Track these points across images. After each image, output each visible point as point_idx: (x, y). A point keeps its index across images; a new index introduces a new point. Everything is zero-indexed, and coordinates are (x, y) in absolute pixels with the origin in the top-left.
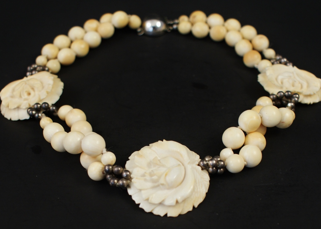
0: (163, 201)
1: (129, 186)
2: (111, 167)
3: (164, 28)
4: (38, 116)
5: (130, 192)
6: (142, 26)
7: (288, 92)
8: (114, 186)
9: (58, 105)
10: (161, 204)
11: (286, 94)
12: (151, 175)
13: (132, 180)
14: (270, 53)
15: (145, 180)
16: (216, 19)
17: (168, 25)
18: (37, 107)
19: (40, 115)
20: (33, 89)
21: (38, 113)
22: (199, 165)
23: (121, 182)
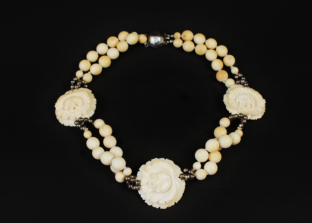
0: (159, 201)
1: (139, 189)
2: (129, 178)
3: (162, 41)
4: (82, 129)
5: (140, 192)
6: (148, 41)
7: (241, 114)
8: (131, 189)
9: (94, 118)
10: (158, 202)
11: (240, 116)
12: (152, 184)
13: (141, 187)
14: (235, 70)
15: (148, 187)
16: (200, 38)
17: (166, 40)
18: (81, 120)
19: (83, 128)
20: (77, 105)
21: (82, 127)
22: (179, 177)
23: (135, 187)
